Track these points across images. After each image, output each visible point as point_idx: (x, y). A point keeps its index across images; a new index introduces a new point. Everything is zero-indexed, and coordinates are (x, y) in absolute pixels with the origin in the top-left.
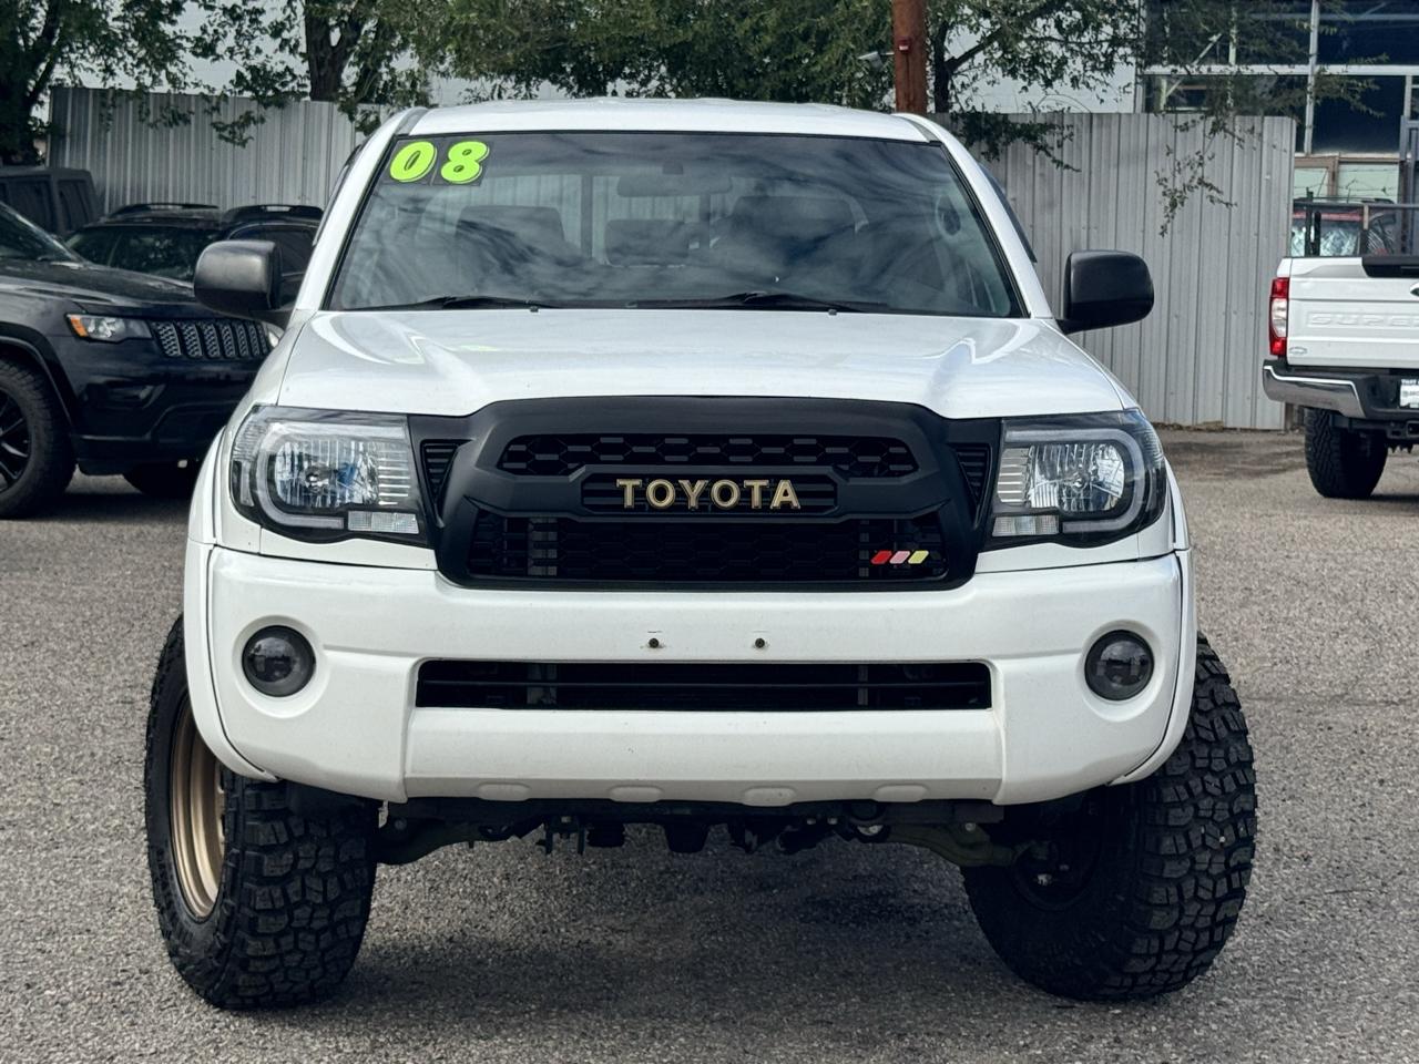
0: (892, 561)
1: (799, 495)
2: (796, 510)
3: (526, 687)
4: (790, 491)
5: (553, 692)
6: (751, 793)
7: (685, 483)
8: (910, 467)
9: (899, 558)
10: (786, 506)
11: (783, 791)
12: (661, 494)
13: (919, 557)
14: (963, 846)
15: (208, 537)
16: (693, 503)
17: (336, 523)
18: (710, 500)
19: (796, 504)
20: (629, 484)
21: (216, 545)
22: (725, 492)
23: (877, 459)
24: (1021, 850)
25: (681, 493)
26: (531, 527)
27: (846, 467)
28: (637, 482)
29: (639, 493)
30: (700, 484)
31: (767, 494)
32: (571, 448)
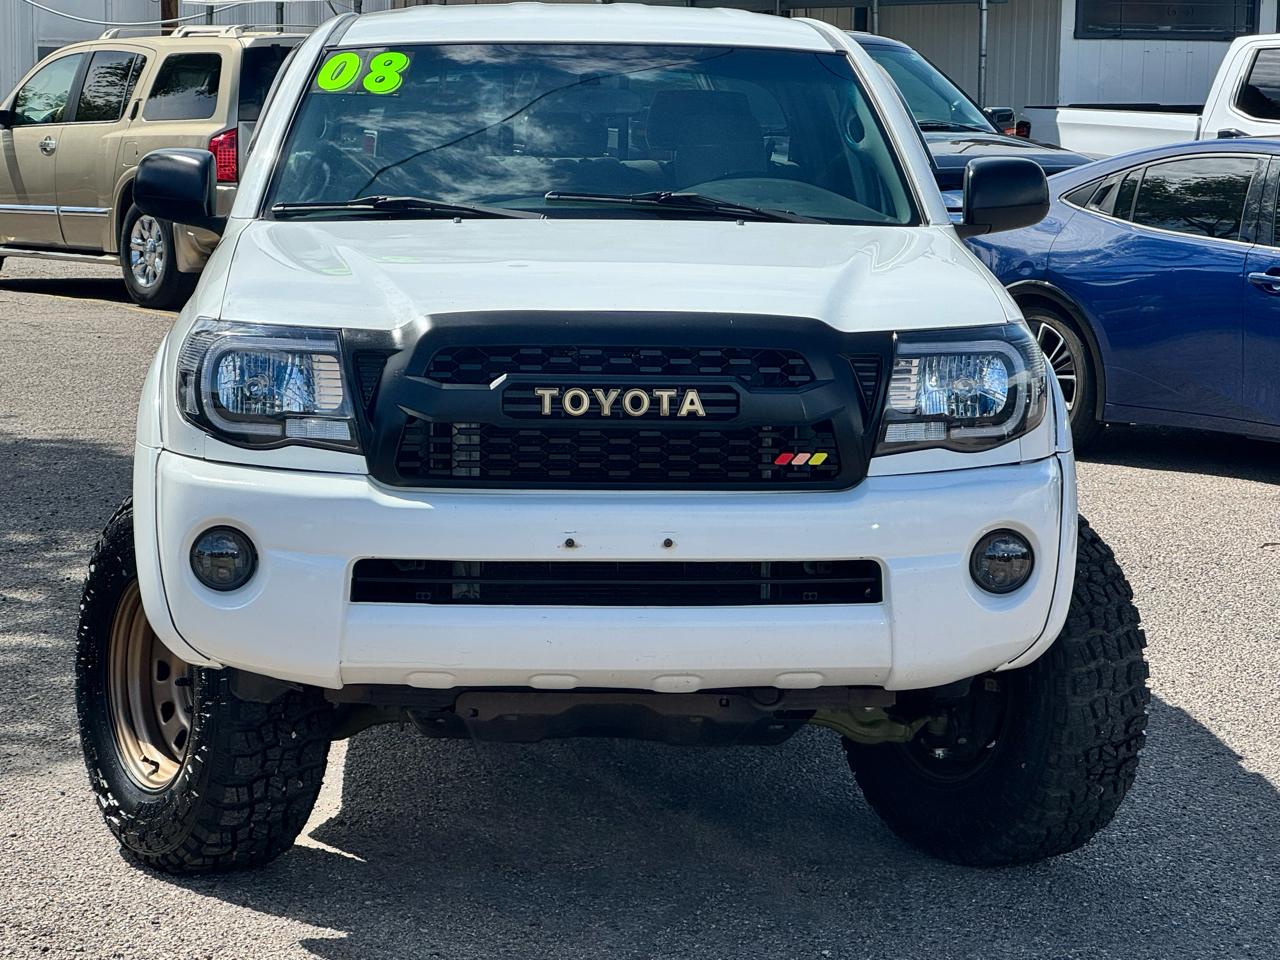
0: (793, 463)
1: (704, 403)
2: (702, 418)
3: (451, 584)
4: (696, 400)
5: (477, 587)
6: (661, 680)
7: (600, 394)
8: (808, 378)
9: (800, 459)
10: (692, 415)
11: (690, 679)
12: (577, 402)
13: (819, 459)
14: (863, 724)
15: (155, 441)
16: (607, 411)
17: (274, 430)
18: (622, 408)
19: (701, 412)
20: (547, 395)
21: (164, 449)
22: (636, 401)
23: (777, 370)
24: (918, 725)
25: (594, 401)
26: (455, 431)
27: (748, 378)
28: (555, 392)
29: (557, 401)
30: (613, 394)
31: (676, 403)
32: (493, 359)
